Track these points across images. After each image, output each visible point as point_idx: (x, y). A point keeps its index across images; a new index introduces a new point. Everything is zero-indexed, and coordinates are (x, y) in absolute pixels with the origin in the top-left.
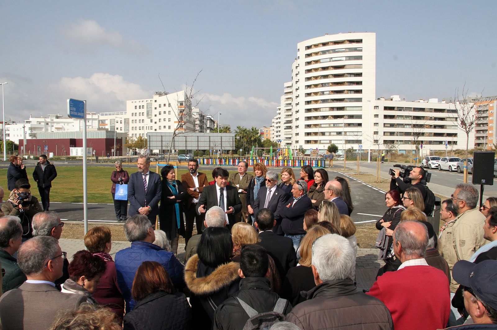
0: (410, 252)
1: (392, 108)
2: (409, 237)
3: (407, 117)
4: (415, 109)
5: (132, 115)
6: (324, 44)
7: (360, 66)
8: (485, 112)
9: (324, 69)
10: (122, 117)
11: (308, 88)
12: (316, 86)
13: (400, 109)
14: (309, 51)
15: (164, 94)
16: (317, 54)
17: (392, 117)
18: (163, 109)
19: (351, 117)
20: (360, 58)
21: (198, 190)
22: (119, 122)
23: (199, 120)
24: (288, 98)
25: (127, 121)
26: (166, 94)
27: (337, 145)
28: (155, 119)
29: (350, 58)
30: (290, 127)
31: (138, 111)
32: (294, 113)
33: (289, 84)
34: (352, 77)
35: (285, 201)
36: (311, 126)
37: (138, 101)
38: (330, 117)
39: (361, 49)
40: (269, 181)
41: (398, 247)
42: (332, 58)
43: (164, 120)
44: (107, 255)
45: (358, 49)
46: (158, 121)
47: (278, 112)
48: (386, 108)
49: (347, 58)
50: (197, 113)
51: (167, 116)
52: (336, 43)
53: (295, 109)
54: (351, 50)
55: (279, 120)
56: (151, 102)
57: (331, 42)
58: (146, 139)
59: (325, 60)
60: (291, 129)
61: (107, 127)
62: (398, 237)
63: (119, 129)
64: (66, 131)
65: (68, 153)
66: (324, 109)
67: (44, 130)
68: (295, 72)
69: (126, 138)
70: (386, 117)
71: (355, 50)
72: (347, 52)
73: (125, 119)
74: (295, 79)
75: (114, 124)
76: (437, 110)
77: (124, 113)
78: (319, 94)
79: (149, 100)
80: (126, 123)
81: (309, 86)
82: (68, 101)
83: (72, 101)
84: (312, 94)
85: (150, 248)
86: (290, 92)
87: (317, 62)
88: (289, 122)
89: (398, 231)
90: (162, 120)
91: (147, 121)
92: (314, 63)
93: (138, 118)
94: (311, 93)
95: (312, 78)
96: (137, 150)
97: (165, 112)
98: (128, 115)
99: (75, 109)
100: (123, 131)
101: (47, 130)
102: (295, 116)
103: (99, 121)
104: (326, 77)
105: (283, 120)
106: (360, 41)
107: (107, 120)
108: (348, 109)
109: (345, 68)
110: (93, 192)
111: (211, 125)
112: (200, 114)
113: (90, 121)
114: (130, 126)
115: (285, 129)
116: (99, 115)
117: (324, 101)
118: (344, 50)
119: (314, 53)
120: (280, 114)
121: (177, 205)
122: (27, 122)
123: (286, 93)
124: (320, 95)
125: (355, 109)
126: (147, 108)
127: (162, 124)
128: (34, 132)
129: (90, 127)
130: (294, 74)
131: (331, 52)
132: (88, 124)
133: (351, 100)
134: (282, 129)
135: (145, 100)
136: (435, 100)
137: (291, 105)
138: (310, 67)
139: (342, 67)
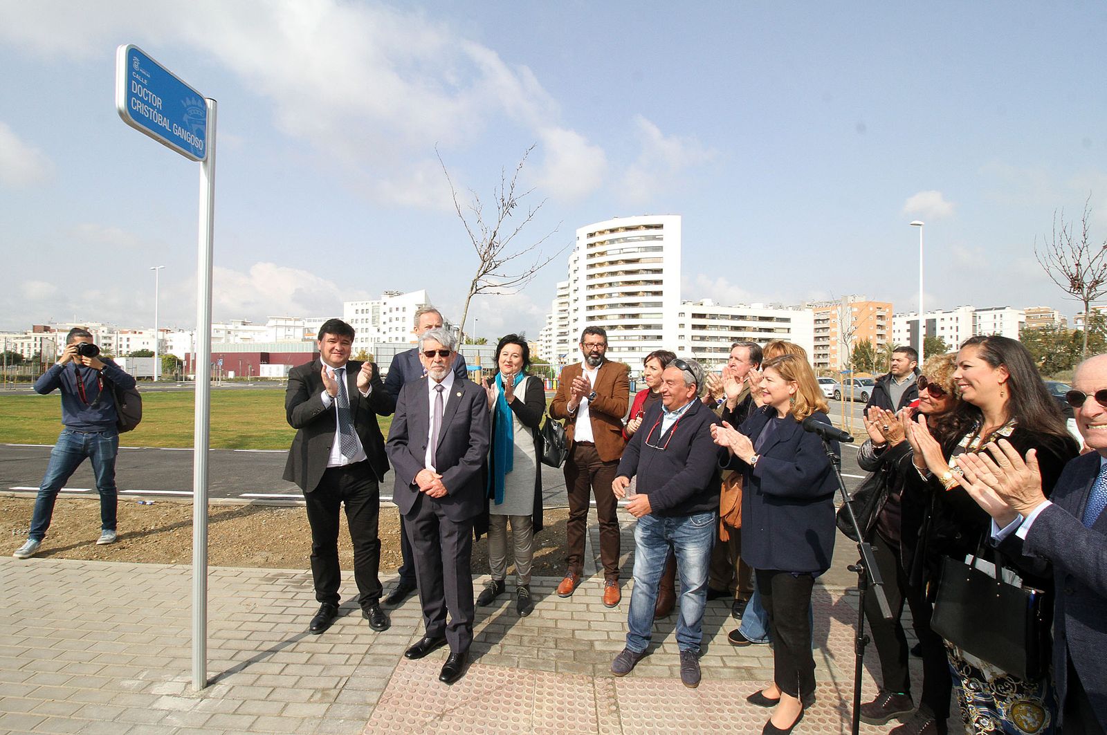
1: (702, 316)
3: (722, 327)
4: (733, 317)
6: (612, 231)
7: (659, 259)
8: (825, 321)
9: (612, 263)
11: (591, 289)
12: (601, 286)
13: (713, 317)
14: (592, 240)
15: (397, 294)
16: (602, 243)
17: (703, 327)
18: (394, 314)
19: (648, 327)
20: (660, 249)
24: (562, 303)
26: (399, 294)
28: (383, 328)
29: (647, 249)
30: (565, 340)
31: (360, 316)
32: (571, 322)
33: (564, 284)
34: (650, 273)
37: (360, 303)
38: (620, 327)
39: (662, 237)
42: (623, 249)
43: (397, 329)
45: (657, 237)
46: (387, 331)
47: (550, 321)
48: (694, 316)
49: (644, 249)
51: (400, 324)
52: (628, 229)
53: (572, 316)
54: (648, 238)
55: (549, 332)
56: (378, 305)
57: (621, 228)
58: (371, 355)
59: (614, 252)
60: (566, 343)
64: (255, 342)
65: (257, 372)
66: (612, 317)
67: (223, 341)
68: (573, 267)
70: (694, 327)
71: (654, 238)
72: (643, 240)
74: (573, 277)
76: (762, 319)
78: (605, 297)
79: (376, 302)
81: (592, 287)
84: (596, 297)
86: (565, 295)
87: (602, 254)
88: (563, 334)
90: (394, 329)
91: (373, 330)
92: (599, 255)
93: (359, 326)
94: (594, 296)
95: (596, 275)
97: (397, 319)
101: (228, 340)
102: (572, 326)
103: (304, 329)
104: (614, 273)
105: (556, 331)
106: (660, 227)
108: (644, 316)
109: (640, 262)
110: (283, 429)
113: (292, 329)
115: (558, 343)
116: (304, 321)
117: (612, 306)
118: (638, 238)
119: (599, 242)
120: (550, 323)
123: (560, 296)
124: (607, 298)
125: (653, 316)
126: (373, 312)
127: (394, 334)
129: (291, 337)
130: (571, 271)
131: (622, 240)
132: (288, 333)
133: (648, 304)
134: (554, 344)
135: (370, 302)
136: (761, 305)
137: (567, 312)
138: (592, 261)
139: (636, 261)
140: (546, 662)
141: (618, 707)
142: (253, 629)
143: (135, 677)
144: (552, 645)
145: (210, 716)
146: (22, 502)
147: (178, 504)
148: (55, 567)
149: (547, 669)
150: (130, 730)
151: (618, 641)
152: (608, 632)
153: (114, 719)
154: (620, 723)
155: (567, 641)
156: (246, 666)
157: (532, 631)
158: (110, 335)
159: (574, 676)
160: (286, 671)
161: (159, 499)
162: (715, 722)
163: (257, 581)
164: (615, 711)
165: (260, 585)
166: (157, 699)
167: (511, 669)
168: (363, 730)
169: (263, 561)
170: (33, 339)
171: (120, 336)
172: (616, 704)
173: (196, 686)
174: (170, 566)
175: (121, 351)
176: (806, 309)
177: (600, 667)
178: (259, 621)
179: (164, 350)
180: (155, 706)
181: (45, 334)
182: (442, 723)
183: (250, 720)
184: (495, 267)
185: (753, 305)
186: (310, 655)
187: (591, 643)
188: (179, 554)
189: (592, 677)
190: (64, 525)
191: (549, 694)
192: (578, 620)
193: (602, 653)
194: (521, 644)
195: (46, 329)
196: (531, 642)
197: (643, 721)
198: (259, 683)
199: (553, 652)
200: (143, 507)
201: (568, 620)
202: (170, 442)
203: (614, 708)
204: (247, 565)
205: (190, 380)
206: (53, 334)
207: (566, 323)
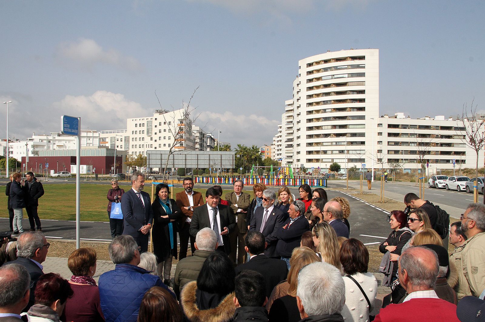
0: (418, 282)
1: (396, 126)
2: (417, 266)
3: (412, 135)
4: (421, 127)
5: (133, 133)
6: (326, 61)
7: (362, 83)
9: (326, 86)
10: (123, 135)
11: (310, 106)
12: (318, 103)
13: (405, 127)
14: (311, 69)
15: (164, 112)
16: (318, 71)
17: (396, 135)
18: (163, 127)
19: (354, 135)
20: (363, 75)
21: (192, 209)
22: (120, 140)
23: (199, 138)
24: (289, 116)
25: (127, 139)
26: (166, 112)
27: (339, 164)
28: (155, 137)
29: (352, 75)
30: (291, 145)
31: (138, 129)
32: (295, 131)
33: (290, 102)
34: (355, 94)
35: (283, 222)
36: (312, 145)
37: (138, 119)
38: (332, 135)
39: (364, 65)
40: (265, 200)
41: (404, 275)
42: (334, 75)
43: (164, 138)
44: (90, 279)
45: (360, 66)
46: (158, 139)
47: (279, 130)
48: (390, 126)
49: (350, 75)
50: (197, 131)
51: (167, 134)
52: (337, 60)
53: (296, 127)
54: (353, 67)
55: (280, 139)
56: (151, 120)
57: (333, 59)
58: (146, 157)
59: (327, 77)
60: (292, 147)
61: (107, 145)
62: (404, 264)
63: (119, 147)
64: (67, 148)
65: (68, 170)
66: (326, 127)
67: (45, 148)
68: (296, 89)
69: (126, 156)
70: (390, 135)
71: (358, 66)
72: (349, 69)
73: (125, 137)
74: (296, 97)
75: (114, 141)
76: (443, 128)
77: (124, 131)
78: (321, 112)
79: (150, 118)
80: (126, 141)
81: (310, 104)
82: (62, 117)
83: (65, 117)
84: (314, 112)
85: (134, 271)
86: (291, 110)
87: (318, 79)
88: (290, 140)
89: (404, 257)
90: (162, 138)
91: (147, 139)
92: (316, 80)
93: (138, 136)
94: (313, 111)
95: (314, 95)
96: (137, 168)
97: (165, 130)
98: (129, 134)
99: (69, 126)
100: (123, 149)
102: (296, 134)
103: (100, 139)
104: (328, 94)
105: (284, 138)
106: (362, 58)
107: (108, 138)
108: (350, 126)
109: (347, 85)
110: (90, 210)
111: (211, 143)
112: (200, 132)
113: (91, 139)
114: (130, 144)
115: (286, 147)
116: (100, 132)
117: (326, 119)
118: (346, 67)
119: (316, 70)
120: (281, 132)
121: (171, 224)
122: (29, 140)
123: (288, 111)
125: (358, 126)
126: (147, 125)
127: (162, 142)
128: (37, 150)
129: (91, 145)
130: (295, 92)
131: (333, 69)
132: (89, 142)
133: (354, 118)
134: (283, 147)
135: (145, 118)
136: (442, 118)
137: (292, 123)
138: (311, 85)
139: (344, 84)
185: (437, 118)
207: (292, 131)
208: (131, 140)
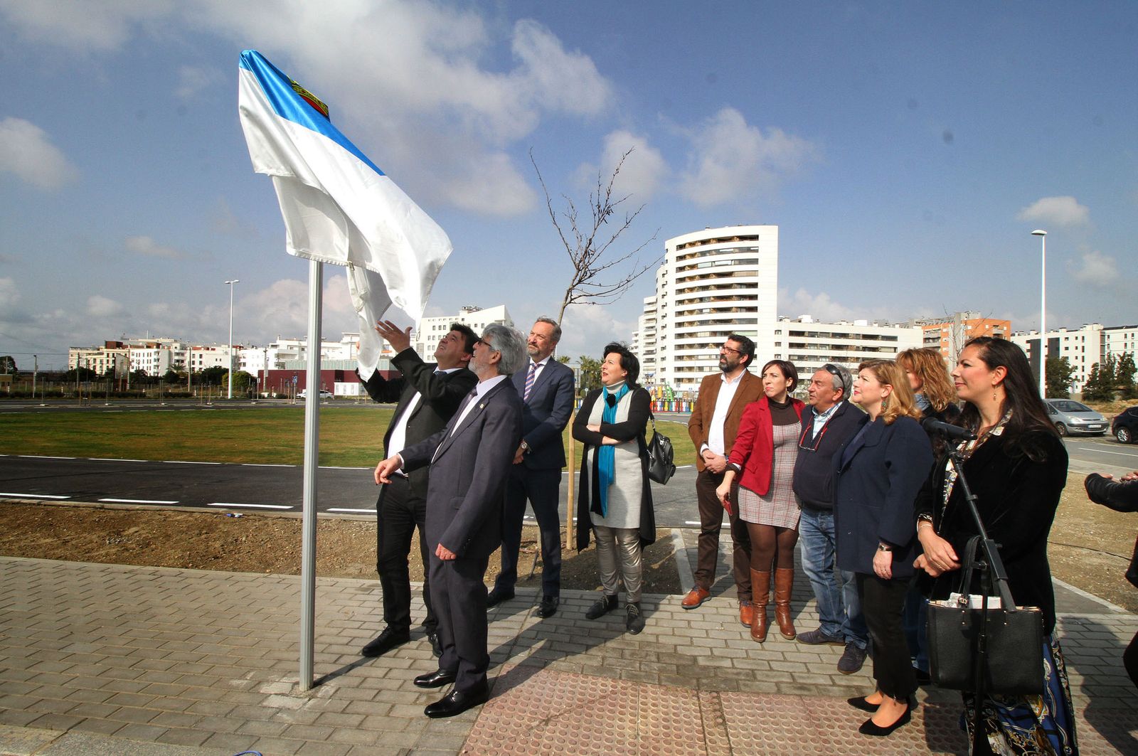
1: (801, 334)
3: (823, 346)
4: (835, 335)
5: (428, 338)
6: (704, 242)
7: (754, 273)
8: (936, 340)
9: (703, 277)
11: (680, 304)
12: (691, 301)
13: (812, 334)
14: (682, 253)
15: (475, 310)
16: (692, 255)
17: (801, 346)
20: (755, 261)
24: (649, 320)
26: (478, 310)
29: (741, 262)
30: (652, 359)
31: (437, 333)
32: (659, 339)
33: (652, 299)
34: (744, 288)
36: (683, 358)
37: (437, 319)
39: (757, 248)
42: (714, 262)
45: (751, 249)
47: (635, 338)
48: (792, 333)
49: (737, 262)
52: (720, 240)
53: (660, 333)
54: (742, 250)
57: (713, 239)
59: (705, 265)
60: (653, 362)
64: (330, 359)
65: (331, 390)
66: (703, 334)
67: (297, 358)
68: (661, 281)
70: (792, 345)
71: (749, 250)
72: (736, 253)
74: (661, 291)
76: (866, 337)
78: (695, 313)
81: (681, 302)
84: (686, 313)
86: (652, 311)
87: (692, 267)
88: (650, 352)
92: (689, 268)
94: (684, 312)
95: (686, 289)
98: (422, 339)
101: (302, 357)
102: (660, 344)
104: (705, 288)
105: (642, 350)
106: (755, 238)
109: (733, 275)
117: (703, 323)
118: (733, 250)
119: (689, 255)
120: (636, 341)
122: (272, 346)
123: (648, 312)
124: (697, 314)
128: (282, 360)
130: (659, 285)
131: (714, 252)
133: (741, 321)
135: (448, 318)
136: (863, 323)
137: (654, 329)
138: (682, 274)
139: (729, 274)
140: (649, 675)
141: (724, 720)
142: (354, 635)
143: (242, 676)
144: (654, 658)
145: (318, 714)
146: (112, 514)
147: (266, 518)
148: (153, 574)
149: (650, 681)
150: (243, 725)
151: (722, 657)
152: (711, 648)
153: (226, 715)
154: (727, 735)
155: (670, 655)
156: (350, 670)
157: (633, 645)
158: (182, 351)
159: (679, 689)
160: (390, 675)
161: (247, 512)
162: (825, 737)
163: (352, 591)
164: (721, 724)
165: (356, 595)
166: (266, 698)
167: (614, 679)
168: (471, 731)
169: (357, 572)
170: (105, 355)
171: (193, 352)
172: (722, 716)
173: (303, 686)
174: (266, 575)
175: (194, 368)
176: (914, 327)
177: (704, 681)
178: (358, 628)
179: (236, 367)
180: (265, 704)
181: (118, 350)
182: (548, 728)
183: (359, 718)
184: (590, 276)
185: (856, 323)
186: (412, 661)
187: (694, 659)
188: (273, 564)
189: (696, 690)
190: (156, 536)
191: (654, 705)
192: (680, 636)
193: (705, 668)
194: (622, 656)
195: (119, 345)
196: (632, 655)
197: (751, 734)
198: (364, 685)
199: (655, 666)
200: (232, 520)
201: (670, 635)
202: (251, 458)
203: (720, 720)
204: (341, 576)
205: (264, 398)
206: (126, 350)
207: (654, 341)
208: (426, 348)
